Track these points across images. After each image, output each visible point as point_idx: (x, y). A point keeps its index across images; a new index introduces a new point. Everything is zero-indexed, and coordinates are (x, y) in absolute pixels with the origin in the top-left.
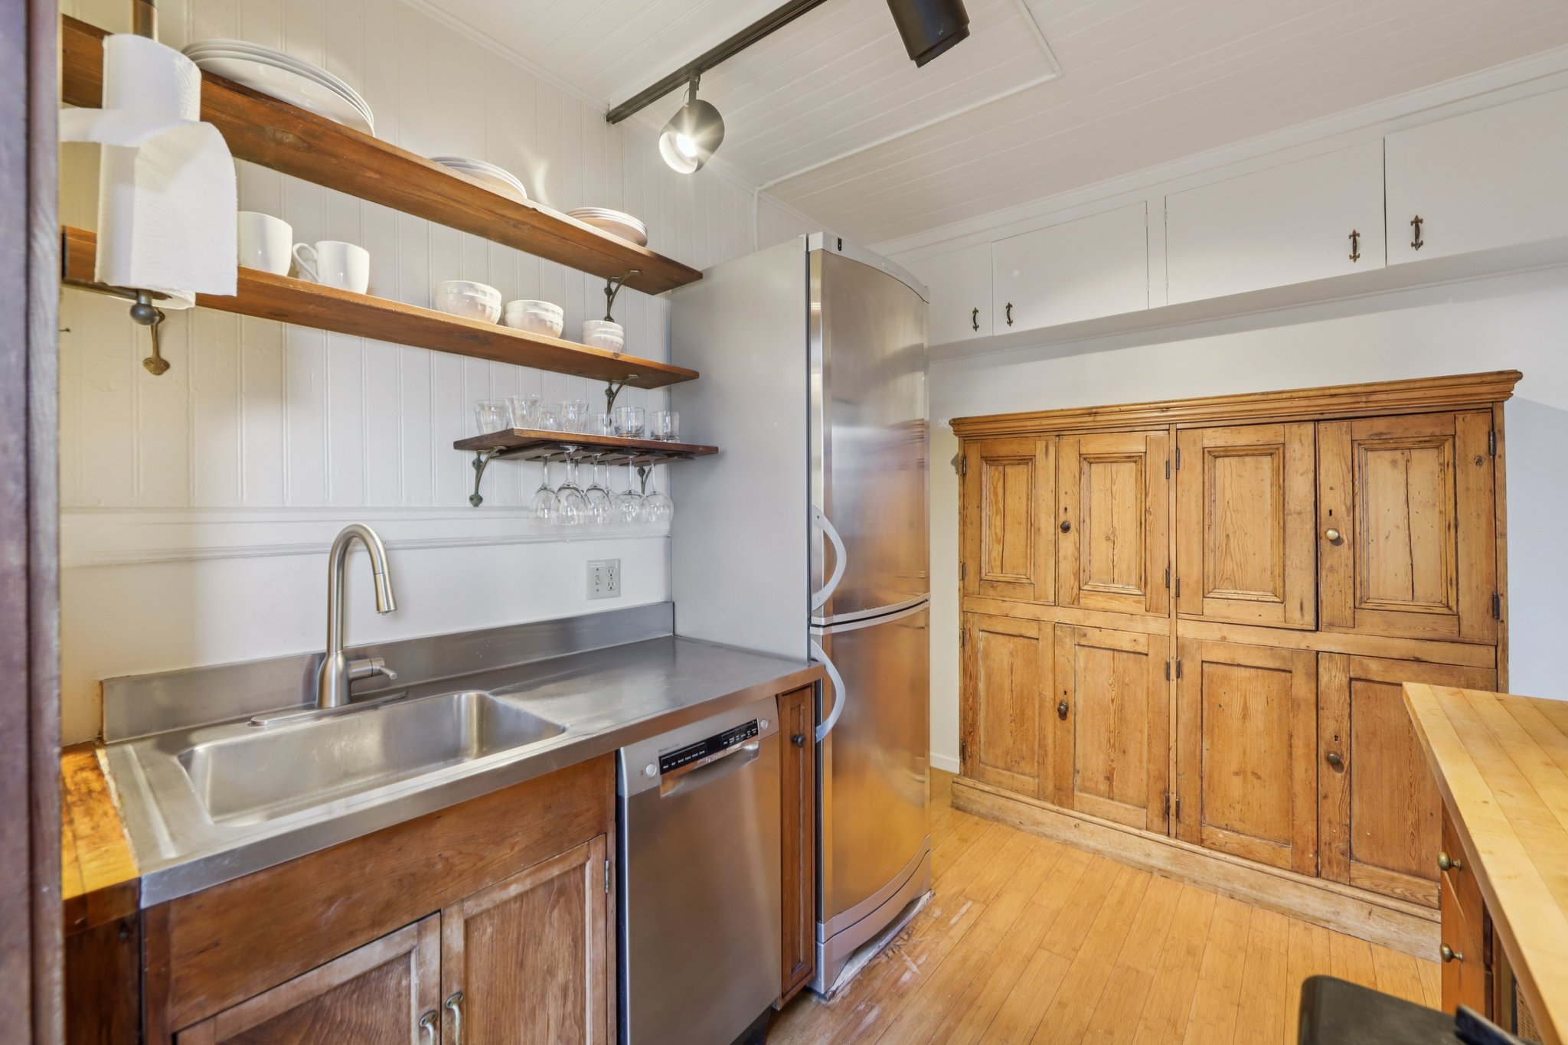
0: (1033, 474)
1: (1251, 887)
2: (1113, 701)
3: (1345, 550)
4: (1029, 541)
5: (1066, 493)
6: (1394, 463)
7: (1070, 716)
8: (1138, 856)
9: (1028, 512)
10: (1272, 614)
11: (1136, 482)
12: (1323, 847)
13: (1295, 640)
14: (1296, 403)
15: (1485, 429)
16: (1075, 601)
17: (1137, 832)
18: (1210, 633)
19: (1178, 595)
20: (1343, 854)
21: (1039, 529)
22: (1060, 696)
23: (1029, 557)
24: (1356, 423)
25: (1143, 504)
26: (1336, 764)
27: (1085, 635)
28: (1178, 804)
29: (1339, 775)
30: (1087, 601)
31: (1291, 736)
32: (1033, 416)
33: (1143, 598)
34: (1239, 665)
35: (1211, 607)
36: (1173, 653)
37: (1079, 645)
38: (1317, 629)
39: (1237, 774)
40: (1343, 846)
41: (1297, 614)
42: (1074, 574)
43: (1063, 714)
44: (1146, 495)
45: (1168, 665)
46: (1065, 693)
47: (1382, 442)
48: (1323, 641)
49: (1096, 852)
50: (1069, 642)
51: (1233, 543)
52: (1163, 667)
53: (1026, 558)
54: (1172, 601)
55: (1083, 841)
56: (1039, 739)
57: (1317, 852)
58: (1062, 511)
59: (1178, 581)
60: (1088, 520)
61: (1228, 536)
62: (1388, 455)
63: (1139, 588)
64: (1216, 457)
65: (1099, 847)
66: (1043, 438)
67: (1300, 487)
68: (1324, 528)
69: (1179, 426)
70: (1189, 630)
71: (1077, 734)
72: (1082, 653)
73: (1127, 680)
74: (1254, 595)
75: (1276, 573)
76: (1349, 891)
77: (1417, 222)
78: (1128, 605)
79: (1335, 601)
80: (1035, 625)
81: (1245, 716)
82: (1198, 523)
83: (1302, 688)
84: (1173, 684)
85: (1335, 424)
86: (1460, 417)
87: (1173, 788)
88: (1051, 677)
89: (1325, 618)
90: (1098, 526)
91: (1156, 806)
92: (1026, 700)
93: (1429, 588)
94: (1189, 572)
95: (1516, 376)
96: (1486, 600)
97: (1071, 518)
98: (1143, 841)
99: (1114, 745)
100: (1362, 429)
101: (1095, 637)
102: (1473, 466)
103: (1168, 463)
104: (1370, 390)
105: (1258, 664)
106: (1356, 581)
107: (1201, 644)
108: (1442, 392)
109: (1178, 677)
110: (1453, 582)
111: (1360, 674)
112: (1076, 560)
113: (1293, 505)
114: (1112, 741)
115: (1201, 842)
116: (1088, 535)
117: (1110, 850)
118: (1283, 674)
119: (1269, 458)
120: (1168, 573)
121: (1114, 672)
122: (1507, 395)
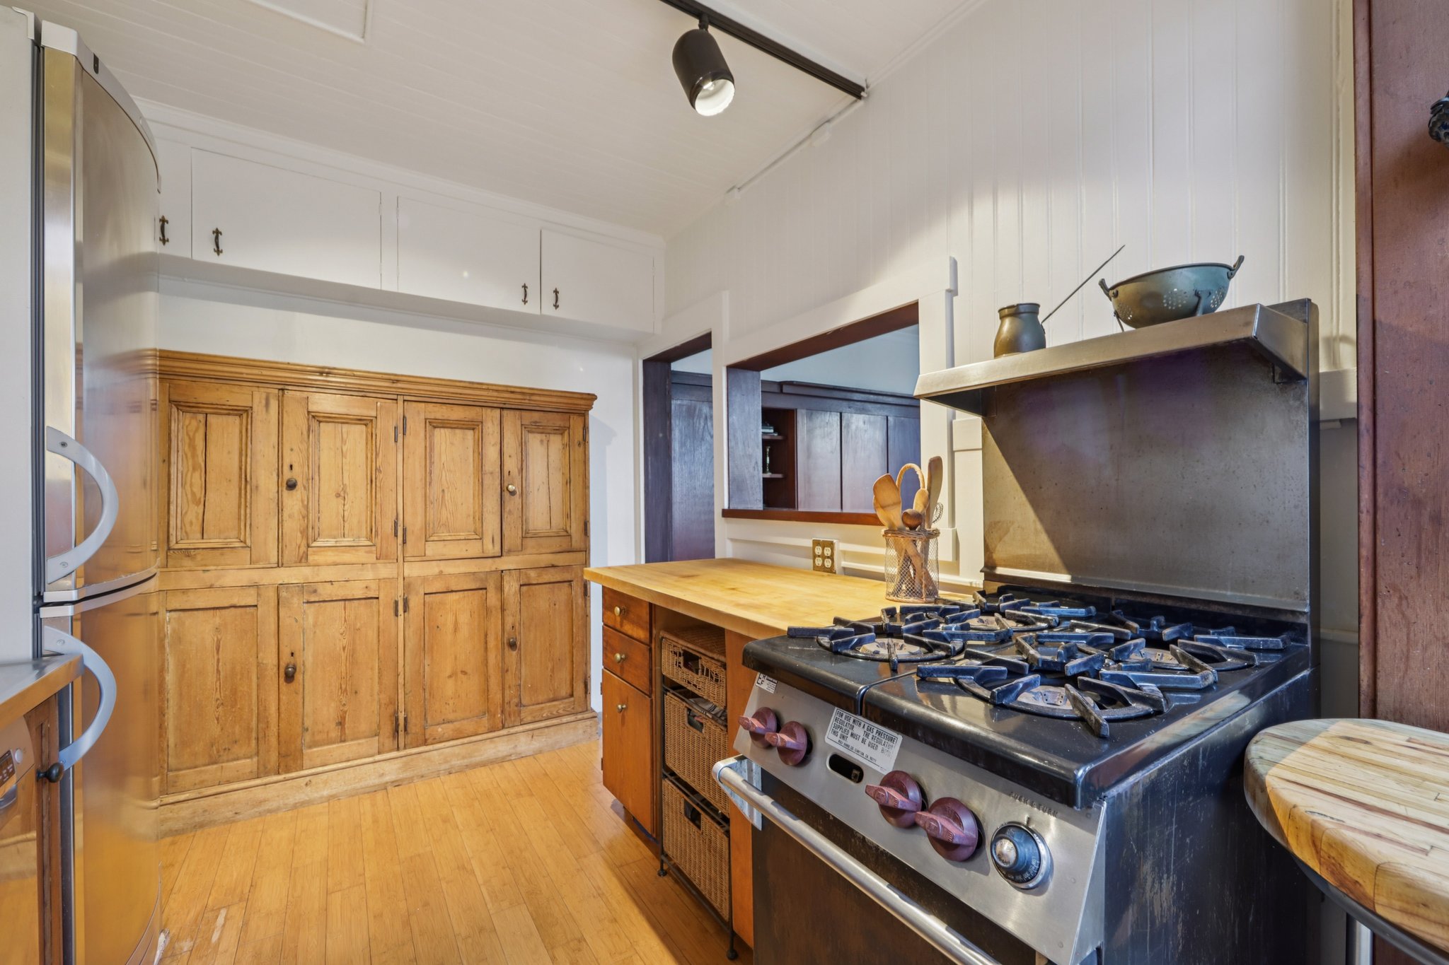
0: (249, 427)
1: (464, 758)
2: (344, 648)
3: (517, 498)
4: (243, 500)
5: (292, 450)
6: (542, 441)
7: (298, 677)
8: (374, 781)
9: (241, 469)
10: (474, 549)
11: (367, 444)
12: (506, 706)
13: (489, 565)
14: (491, 393)
15: (582, 426)
16: (303, 559)
17: (371, 759)
18: (433, 569)
19: (404, 542)
20: (517, 706)
21: (257, 487)
22: (286, 659)
23: (243, 518)
24: (524, 413)
25: (374, 464)
26: (513, 645)
27: (315, 591)
28: (406, 719)
29: (514, 653)
30: (316, 557)
31: (486, 635)
32: (252, 363)
33: (374, 548)
34: (452, 591)
35: (432, 549)
36: (401, 592)
37: (308, 602)
38: (502, 556)
39: (450, 677)
40: (516, 700)
41: (490, 546)
42: (301, 533)
43: (289, 677)
44: (377, 455)
45: (396, 603)
46: (292, 654)
47: (536, 428)
48: (504, 564)
49: (330, 798)
50: (296, 601)
51: (447, 496)
52: (392, 605)
53: (239, 519)
54: (400, 548)
55: (316, 795)
56: (258, 714)
57: (502, 712)
58: (286, 468)
59: (404, 530)
60: (317, 478)
61: (443, 491)
62: (539, 436)
63: (370, 540)
64: (435, 427)
65: (334, 792)
66: (262, 390)
67: (492, 453)
68: (506, 484)
69: (406, 398)
70: (413, 570)
71: (306, 692)
72: (311, 610)
73: (358, 625)
74: (463, 535)
75: (477, 518)
76: (521, 728)
77: (556, 292)
78: (361, 556)
79: (513, 536)
80: (253, 591)
81: (456, 630)
82: (421, 479)
83: (493, 599)
84: (401, 618)
85: (512, 412)
86: (572, 417)
87: (401, 708)
88: (273, 642)
89: (506, 547)
90: (328, 485)
91: (387, 729)
92: (239, 677)
93: (558, 522)
94: (414, 522)
95: (594, 397)
96: (582, 525)
97: (297, 474)
98: (377, 765)
99: (346, 690)
100: (529, 417)
101: (326, 591)
102: (577, 447)
103: (396, 428)
104: (532, 393)
105: (465, 588)
106: (523, 519)
107: (425, 580)
108: (565, 401)
109: (405, 612)
110: (568, 516)
111: (526, 581)
112: (304, 517)
113: (487, 468)
114: (343, 686)
115: (425, 743)
116: (317, 492)
117: (345, 788)
118: (481, 591)
119: (471, 432)
120: (396, 524)
121: (345, 621)
122: (590, 407)
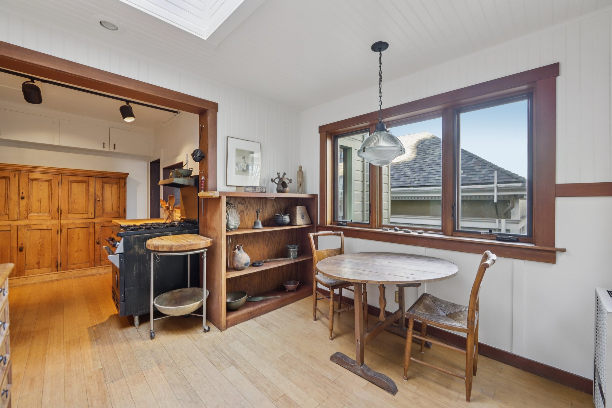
0: (9, 182)
1: (80, 274)
2: (40, 243)
3: (100, 202)
4: (6, 202)
5: (23, 188)
6: (110, 186)
7: (24, 250)
8: (49, 279)
9: (6, 193)
10: (85, 216)
11: (48, 187)
12: (95, 260)
13: (90, 221)
14: (91, 173)
15: (124, 182)
16: (26, 218)
17: (48, 274)
18: (71, 221)
19: (61, 214)
20: (99, 260)
21: (11, 198)
22: (20, 245)
23: (6, 207)
24: (103, 179)
25: (51, 192)
26: (98, 243)
27: (30, 227)
28: (60, 263)
29: (99, 245)
30: (31, 218)
31: (89, 240)
32: (10, 165)
33: (51, 215)
34: (77, 228)
35: (70, 216)
36: (59, 228)
37: (28, 230)
38: (95, 218)
39: (76, 252)
40: (99, 259)
41: (91, 215)
42: (26, 211)
43: (21, 250)
44: (52, 190)
45: (58, 231)
46: (22, 244)
47: (108, 183)
48: (96, 220)
49: (34, 284)
50: (24, 230)
51: (76, 201)
52: (56, 231)
53: (5, 207)
54: (59, 216)
55: (29, 282)
56: (10, 260)
57: (94, 262)
58: (21, 193)
59: (61, 211)
60: (31, 196)
61: (75, 200)
62: (108, 185)
63: (49, 213)
64: (72, 182)
65: (35, 282)
66: (13, 172)
67: (92, 190)
68: (96, 198)
69: (62, 174)
70: (63, 222)
71: (26, 255)
72: (29, 232)
73: (45, 237)
74: (81, 212)
75: (86, 207)
76: (101, 266)
77: (115, 145)
78: (46, 218)
79: (99, 212)
80: (9, 227)
81: (78, 238)
82: (67, 197)
83: (91, 230)
84: (59, 235)
85: (99, 178)
86: (120, 180)
87: (59, 259)
88: (16, 241)
89: (96, 216)
90: (35, 198)
91: (54, 265)
92: (4, 250)
93: (115, 209)
94: (64, 208)
95: (128, 174)
96: (123, 210)
97: (25, 195)
98: (50, 275)
99: (40, 254)
100: (104, 180)
101: (34, 227)
102: (122, 188)
103: (59, 183)
104: (106, 173)
105: (82, 227)
106: (103, 208)
107: (68, 224)
108: (118, 175)
109: (61, 233)
110: (119, 207)
111: (103, 225)
112: (27, 207)
113: (90, 194)
114: (39, 253)
115: (67, 269)
116: (31, 200)
117: (39, 281)
118: (87, 228)
119: (85, 184)
120: (58, 209)
121: (40, 235)
122: (127, 177)
